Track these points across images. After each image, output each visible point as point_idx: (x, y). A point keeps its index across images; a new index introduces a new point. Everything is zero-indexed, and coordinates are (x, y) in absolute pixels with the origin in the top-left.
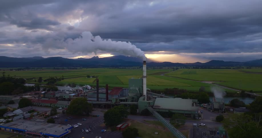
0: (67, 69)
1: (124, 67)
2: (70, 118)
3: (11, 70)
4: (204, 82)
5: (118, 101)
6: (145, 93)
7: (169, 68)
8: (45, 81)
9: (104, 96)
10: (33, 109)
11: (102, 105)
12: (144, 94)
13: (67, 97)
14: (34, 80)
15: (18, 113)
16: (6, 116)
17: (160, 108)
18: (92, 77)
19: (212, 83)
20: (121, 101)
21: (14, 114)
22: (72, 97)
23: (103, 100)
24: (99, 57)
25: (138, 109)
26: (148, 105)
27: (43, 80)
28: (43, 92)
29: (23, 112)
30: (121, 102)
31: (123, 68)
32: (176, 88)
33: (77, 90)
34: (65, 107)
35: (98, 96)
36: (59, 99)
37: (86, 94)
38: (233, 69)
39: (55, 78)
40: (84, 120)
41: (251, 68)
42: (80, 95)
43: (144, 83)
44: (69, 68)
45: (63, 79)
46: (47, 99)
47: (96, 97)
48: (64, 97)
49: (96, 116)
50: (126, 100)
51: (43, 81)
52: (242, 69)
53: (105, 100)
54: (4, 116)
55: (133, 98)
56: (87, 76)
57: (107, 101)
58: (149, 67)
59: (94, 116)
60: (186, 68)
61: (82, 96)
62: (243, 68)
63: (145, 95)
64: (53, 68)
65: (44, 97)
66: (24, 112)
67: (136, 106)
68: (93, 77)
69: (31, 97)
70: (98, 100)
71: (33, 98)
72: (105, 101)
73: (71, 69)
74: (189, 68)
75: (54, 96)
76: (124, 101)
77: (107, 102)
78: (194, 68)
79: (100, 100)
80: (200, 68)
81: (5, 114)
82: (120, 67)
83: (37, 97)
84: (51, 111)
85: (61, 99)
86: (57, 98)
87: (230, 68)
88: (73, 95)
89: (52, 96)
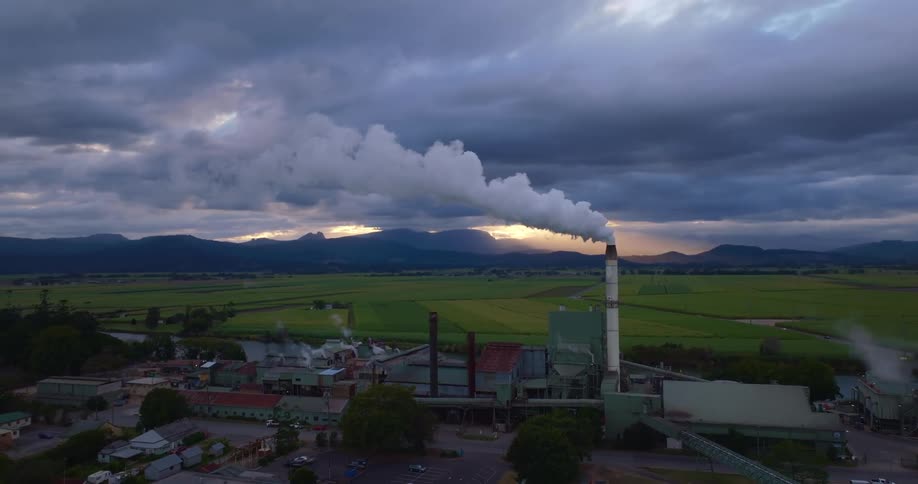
0: (222, 278)
1: (422, 272)
2: (361, 463)
3: (18, 283)
4: (747, 321)
5: (520, 394)
6: (614, 362)
7: (582, 273)
8: (169, 321)
9: (461, 377)
10: (196, 431)
11: (452, 412)
12: (613, 369)
13: (307, 381)
14: (122, 317)
15: (154, 446)
16: (107, 459)
17: (693, 419)
18: (329, 307)
19: (777, 325)
20: (532, 393)
21: (137, 448)
22: (330, 383)
23: (451, 391)
24: (327, 237)
25: (603, 424)
26: (645, 412)
27: (161, 319)
28: (209, 364)
29: (166, 442)
30: (531, 400)
31: (419, 274)
32: (674, 346)
33: (337, 356)
34: (311, 420)
35: (434, 376)
36: (275, 388)
37: (379, 371)
38: (805, 274)
39: (209, 311)
40: (418, 471)
41: (862, 272)
42: (356, 374)
43: (609, 327)
44: (223, 275)
45: (232, 314)
46: (227, 390)
47: (428, 380)
48: (298, 383)
49: (454, 454)
50: (548, 392)
51: (161, 322)
52: (836, 276)
53: (466, 391)
54: (100, 457)
55: (575, 383)
56: (315, 302)
57: (471, 395)
58: (509, 271)
59: (444, 455)
60: (641, 273)
61: (362, 376)
62: (836, 272)
63: (615, 373)
64: (167, 273)
65: (213, 383)
66: (171, 442)
67: (597, 415)
68: (337, 306)
69: (162, 384)
70: (434, 393)
71: (168, 386)
72: (463, 397)
73: (234, 277)
74: (652, 273)
75: (251, 379)
76: (539, 393)
77: (471, 400)
78: (668, 272)
79: (441, 390)
80: (691, 274)
81: (103, 451)
82: (405, 272)
83: (181, 382)
84: (278, 436)
85: (282, 389)
86: (268, 385)
87: (794, 273)
88: (331, 372)
89: (243, 378)
